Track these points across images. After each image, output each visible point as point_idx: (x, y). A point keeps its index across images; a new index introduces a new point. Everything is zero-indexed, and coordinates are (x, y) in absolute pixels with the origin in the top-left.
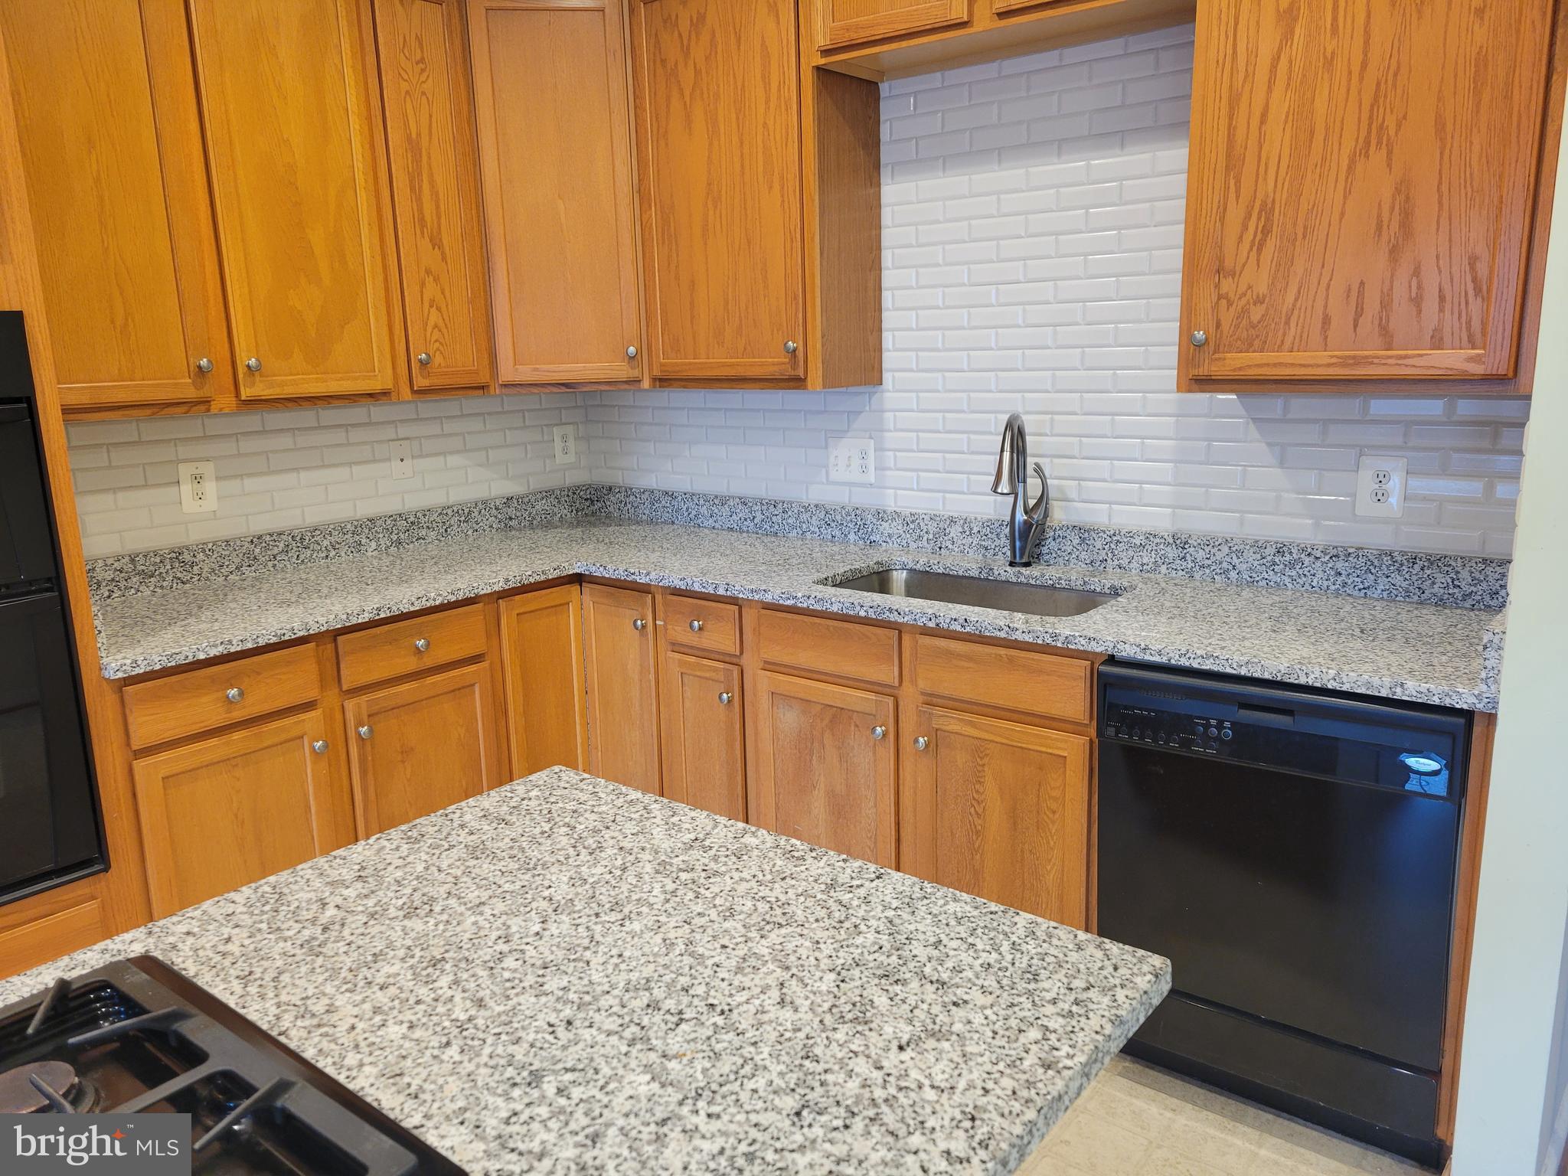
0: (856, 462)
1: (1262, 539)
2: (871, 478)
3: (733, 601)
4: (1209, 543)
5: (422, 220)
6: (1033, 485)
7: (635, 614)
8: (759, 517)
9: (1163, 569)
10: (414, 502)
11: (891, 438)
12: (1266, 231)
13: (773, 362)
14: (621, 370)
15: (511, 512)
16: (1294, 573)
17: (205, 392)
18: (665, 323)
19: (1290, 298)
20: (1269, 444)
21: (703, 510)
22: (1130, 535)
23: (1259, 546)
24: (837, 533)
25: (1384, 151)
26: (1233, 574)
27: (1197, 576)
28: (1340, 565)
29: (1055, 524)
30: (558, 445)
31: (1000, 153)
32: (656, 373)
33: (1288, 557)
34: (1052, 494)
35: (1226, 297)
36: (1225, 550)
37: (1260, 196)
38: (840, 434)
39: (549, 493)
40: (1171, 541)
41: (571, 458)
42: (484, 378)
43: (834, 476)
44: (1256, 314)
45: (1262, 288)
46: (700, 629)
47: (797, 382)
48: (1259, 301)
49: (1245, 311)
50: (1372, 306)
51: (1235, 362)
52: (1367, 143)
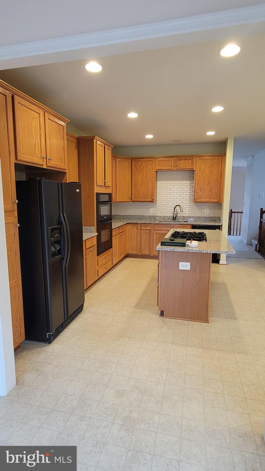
0: (153, 211)
2: (155, 212)
6: (176, 212)
7: (137, 227)
8: (140, 217)
12: (201, 190)
13: (150, 199)
14: (129, 200)
18: (134, 195)
19: (203, 195)
22: (185, 217)
24: (151, 219)
28: (204, 218)
29: (177, 216)
31: (170, 180)
32: (132, 200)
33: (199, 218)
34: (178, 213)
38: (151, 208)
40: (189, 217)
42: (116, 201)
43: (150, 212)
44: (200, 196)
46: (147, 227)
47: (153, 202)
51: (198, 200)
52: (208, 184)
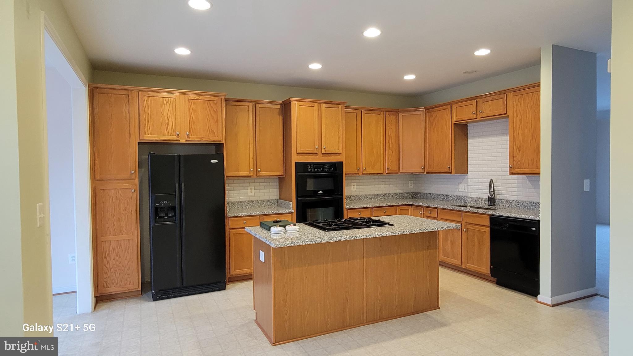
0: (463, 188)
2: (466, 191)
3: (436, 208)
4: (522, 202)
5: (390, 147)
7: (419, 211)
8: (446, 198)
9: (515, 207)
10: (384, 192)
11: (469, 184)
12: (520, 151)
13: (446, 169)
14: (421, 171)
15: (400, 195)
16: (536, 207)
17: (358, 172)
18: (429, 163)
19: (524, 161)
20: (532, 185)
21: (436, 197)
22: (510, 201)
23: (530, 202)
24: (460, 201)
25: (535, 140)
26: (527, 207)
27: (521, 208)
29: (497, 199)
30: (410, 185)
31: (487, 136)
32: (427, 171)
33: (535, 204)
34: (495, 193)
35: (515, 160)
36: (525, 203)
37: (519, 145)
38: (461, 183)
39: (407, 193)
40: (516, 202)
41: (412, 187)
42: (398, 172)
43: (459, 190)
44: (519, 163)
45: (520, 159)
46: (431, 213)
47: (451, 173)
48: (519, 161)
49: (517, 163)
50: (535, 163)
51: (517, 170)
52: (532, 138)
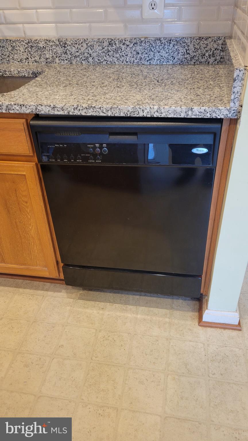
1: (101, 37)
4: (76, 42)
9: (57, 60)
16: (118, 55)
22: (37, 42)
23: (100, 42)
26: (90, 59)
27: (74, 62)
28: (138, 48)
33: (114, 47)
40: (58, 43)
